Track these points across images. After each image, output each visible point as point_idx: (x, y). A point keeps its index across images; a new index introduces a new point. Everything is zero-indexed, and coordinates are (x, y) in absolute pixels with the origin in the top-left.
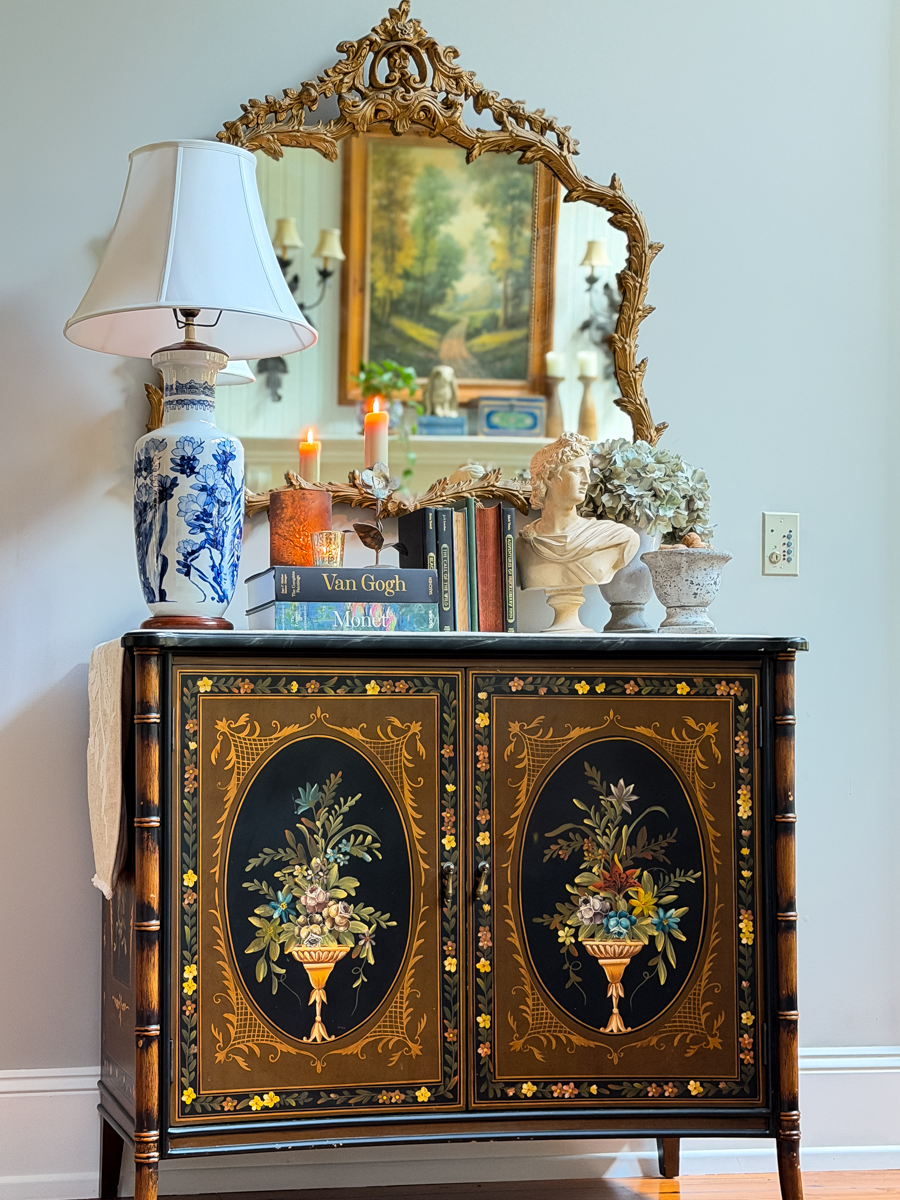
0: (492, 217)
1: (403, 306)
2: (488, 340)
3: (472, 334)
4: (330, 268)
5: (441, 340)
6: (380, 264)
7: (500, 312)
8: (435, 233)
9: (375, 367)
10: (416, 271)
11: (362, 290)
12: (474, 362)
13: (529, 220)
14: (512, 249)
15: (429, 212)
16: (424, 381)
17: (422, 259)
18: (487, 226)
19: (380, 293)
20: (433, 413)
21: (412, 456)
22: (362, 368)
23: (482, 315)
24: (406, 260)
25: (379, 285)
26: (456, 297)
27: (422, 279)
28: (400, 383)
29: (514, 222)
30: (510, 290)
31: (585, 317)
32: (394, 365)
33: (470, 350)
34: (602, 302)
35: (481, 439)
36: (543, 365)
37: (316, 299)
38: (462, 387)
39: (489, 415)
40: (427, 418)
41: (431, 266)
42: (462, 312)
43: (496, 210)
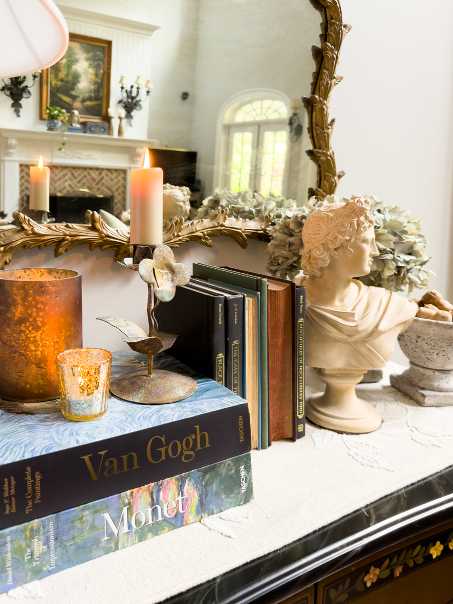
0: (90, 65)
1: (61, 90)
2: (88, 103)
3: (84, 101)
4: (37, 75)
5: (73, 102)
6: (53, 76)
7: (93, 95)
8: (71, 68)
9: (52, 108)
10: (65, 79)
11: (47, 83)
12: (84, 110)
13: (102, 67)
14: (97, 75)
15: (69, 61)
16: (68, 114)
17: (67, 76)
18: (88, 67)
19: (53, 85)
20: (72, 125)
21: (65, 139)
22: (47, 108)
23: (87, 95)
24: (62, 75)
25: (53, 82)
26: (78, 89)
27: (67, 82)
28: (61, 115)
29: (97, 67)
30: (96, 88)
31: (120, 99)
32: (59, 108)
33: (83, 106)
34: (125, 95)
35: (87, 135)
36: (107, 112)
37: (32, 85)
38: (81, 117)
39: (90, 127)
40: (70, 127)
41: (70, 78)
42: (80, 94)
43: (91, 63)
